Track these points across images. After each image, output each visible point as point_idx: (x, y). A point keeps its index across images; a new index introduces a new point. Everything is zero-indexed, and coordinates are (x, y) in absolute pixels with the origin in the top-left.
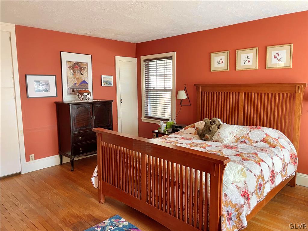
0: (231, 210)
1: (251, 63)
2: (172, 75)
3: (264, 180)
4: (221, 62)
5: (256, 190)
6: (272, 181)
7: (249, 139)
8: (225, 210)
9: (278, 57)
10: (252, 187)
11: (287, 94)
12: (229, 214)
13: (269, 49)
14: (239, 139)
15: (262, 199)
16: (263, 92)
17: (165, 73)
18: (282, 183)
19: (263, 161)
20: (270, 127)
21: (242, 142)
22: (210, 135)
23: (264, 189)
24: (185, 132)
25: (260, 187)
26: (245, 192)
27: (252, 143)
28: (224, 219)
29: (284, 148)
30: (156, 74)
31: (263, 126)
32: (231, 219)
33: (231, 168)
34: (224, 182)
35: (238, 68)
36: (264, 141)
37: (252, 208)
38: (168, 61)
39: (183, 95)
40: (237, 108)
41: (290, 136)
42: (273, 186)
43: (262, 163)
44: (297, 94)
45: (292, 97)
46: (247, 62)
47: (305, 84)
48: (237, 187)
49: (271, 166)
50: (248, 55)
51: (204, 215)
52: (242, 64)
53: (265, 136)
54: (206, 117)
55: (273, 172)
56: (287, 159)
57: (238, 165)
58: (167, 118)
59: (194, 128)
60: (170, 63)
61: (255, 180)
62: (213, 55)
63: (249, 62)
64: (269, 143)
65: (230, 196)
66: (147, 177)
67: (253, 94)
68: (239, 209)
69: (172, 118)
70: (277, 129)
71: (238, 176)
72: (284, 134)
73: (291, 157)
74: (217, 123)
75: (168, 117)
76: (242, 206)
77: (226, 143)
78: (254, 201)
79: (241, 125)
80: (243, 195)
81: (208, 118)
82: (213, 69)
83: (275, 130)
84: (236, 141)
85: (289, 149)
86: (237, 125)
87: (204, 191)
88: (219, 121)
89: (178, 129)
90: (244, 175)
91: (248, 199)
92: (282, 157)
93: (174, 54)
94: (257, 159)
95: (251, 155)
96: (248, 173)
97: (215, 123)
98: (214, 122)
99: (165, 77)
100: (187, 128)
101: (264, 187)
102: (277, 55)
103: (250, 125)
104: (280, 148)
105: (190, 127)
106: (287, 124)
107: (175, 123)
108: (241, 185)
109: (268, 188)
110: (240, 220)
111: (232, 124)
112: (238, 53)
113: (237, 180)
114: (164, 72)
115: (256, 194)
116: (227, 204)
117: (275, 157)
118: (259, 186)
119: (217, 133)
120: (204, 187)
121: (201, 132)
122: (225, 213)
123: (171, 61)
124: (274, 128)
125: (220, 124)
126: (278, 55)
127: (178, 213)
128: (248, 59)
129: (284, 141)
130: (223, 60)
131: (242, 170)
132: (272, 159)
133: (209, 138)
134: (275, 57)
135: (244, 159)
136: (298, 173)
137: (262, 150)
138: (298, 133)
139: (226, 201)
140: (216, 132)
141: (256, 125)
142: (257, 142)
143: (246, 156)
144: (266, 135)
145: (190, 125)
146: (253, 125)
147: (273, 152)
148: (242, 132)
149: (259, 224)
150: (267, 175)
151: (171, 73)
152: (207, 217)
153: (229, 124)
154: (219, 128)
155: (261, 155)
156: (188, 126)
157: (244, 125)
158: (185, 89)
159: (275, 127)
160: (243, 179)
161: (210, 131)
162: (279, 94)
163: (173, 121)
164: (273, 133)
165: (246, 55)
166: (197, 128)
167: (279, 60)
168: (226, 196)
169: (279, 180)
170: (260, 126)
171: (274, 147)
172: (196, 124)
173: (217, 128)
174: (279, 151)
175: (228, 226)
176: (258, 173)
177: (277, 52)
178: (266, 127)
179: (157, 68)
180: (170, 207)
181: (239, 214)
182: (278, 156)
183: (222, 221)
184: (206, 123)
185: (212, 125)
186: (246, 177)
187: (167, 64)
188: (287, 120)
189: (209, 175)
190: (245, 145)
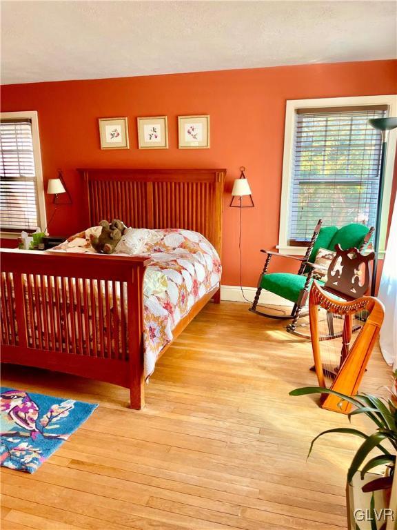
0: (154, 325)
1: (159, 139)
2: (33, 151)
3: (186, 291)
4: (116, 134)
5: (179, 302)
6: (196, 293)
7: (164, 246)
8: (147, 325)
9: (192, 133)
10: (174, 297)
11: (206, 184)
12: (151, 329)
13: (181, 120)
14: (151, 247)
15: (185, 315)
16: (177, 182)
17: (19, 148)
18: (205, 296)
19: (184, 268)
20: (188, 229)
21: (155, 250)
22: (111, 244)
23: (186, 302)
24: (70, 244)
25: (183, 298)
26: (167, 304)
27: (168, 250)
28: (147, 335)
29: (206, 253)
30: (15, 148)
31: (180, 228)
32: (154, 336)
33: (150, 276)
34: (144, 290)
35: (142, 145)
36: (182, 246)
37: (176, 322)
38: (23, 127)
39: (57, 187)
40: (144, 205)
41: (212, 239)
42: (197, 300)
43: (183, 271)
44: (217, 184)
45: (212, 187)
46: (153, 136)
47: (225, 171)
48: (158, 298)
49: (193, 274)
50: (154, 126)
51: (120, 339)
52: (147, 138)
53: (183, 240)
54: (103, 219)
55: (195, 281)
56: (210, 267)
57: (157, 272)
58: (31, 228)
59: (84, 237)
60: (28, 130)
61: (177, 290)
62: (102, 123)
63: (156, 137)
64: (189, 248)
65: (151, 308)
66: (26, 308)
67: (165, 184)
68: (162, 322)
69: (39, 225)
70: (197, 231)
71: (158, 285)
72: (205, 236)
73: (214, 264)
74: (120, 226)
75: (33, 225)
76: (166, 318)
77: (134, 253)
78: (178, 316)
79: (151, 229)
80: (165, 308)
81: (107, 220)
82: (104, 145)
83: (195, 232)
84: (148, 250)
85: (211, 254)
86: (147, 228)
87: (119, 309)
88: (122, 225)
89: (55, 243)
90: (164, 284)
91: (171, 312)
92: (204, 263)
93: (33, 115)
94: (177, 267)
95: (170, 263)
96: (169, 282)
97: (117, 227)
98: (116, 225)
99: (20, 156)
100: (73, 239)
101: (187, 300)
102: (191, 130)
103: (163, 228)
104: (201, 253)
105: (77, 237)
106: (207, 224)
107: (47, 234)
108: (162, 295)
109: (191, 301)
110: (165, 334)
111: (139, 228)
112: (141, 122)
113: (158, 290)
114: (17, 146)
115: (179, 307)
116: (148, 319)
117: (196, 264)
118: (181, 298)
119: (121, 241)
120: (118, 303)
121: (97, 241)
122: (147, 328)
123: (29, 127)
124: (192, 230)
125: (125, 228)
126: (193, 130)
127: (84, 348)
128: (155, 133)
129: (205, 245)
130: (119, 131)
131: (162, 278)
132: (194, 266)
133: (111, 248)
134: (189, 132)
135: (162, 268)
136: (222, 286)
137: (182, 257)
138: (220, 234)
139: (147, 315)
140: (119, 240)
141: (172, 227)
142: (174, 249)
143: (164, 265)
144: (185, 238)
145: (78, 234)
146: (167, 228)
147: (194, 258)
148: (154, 238)
149: (183, 348)
150: (189, 285)
151: (31, 149)
152: (125, 339)
153: (135, 228)
154: (123, 234)
155: (181, 262)
156: (73, 236)
157: (155, 228)
158: (60, 177)
159: (194, 228)
160: (164, 289)
161: (112, 238)
162: (197, 185)
163: (43, 231)
164: (193, 236)
165: (151, 127)
166: (92, 236)
167: (194, 137)
168: (147, 308)
169: (202, 292)
170: (176, 228)
171: (195, 253)
172: (88, 232)
173: (120, 234)
174: (200, 257)
175: (152, 343)
176: (179, 282)
177: (192, 125)
178: (184, 228)
179: (16, 138)
180: (70, 344)
181: (163, 328)
182: (200, 262)
183: (145, 339)
184: (103, 228)
185: (113, 230)
186: (167, 286)
187: (23, 132)
188: (207, 219)
189: (125, 284)
190: (160, 253)
